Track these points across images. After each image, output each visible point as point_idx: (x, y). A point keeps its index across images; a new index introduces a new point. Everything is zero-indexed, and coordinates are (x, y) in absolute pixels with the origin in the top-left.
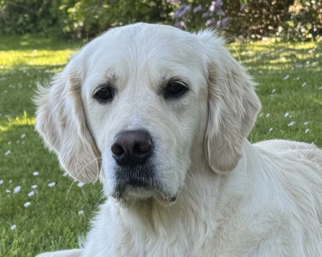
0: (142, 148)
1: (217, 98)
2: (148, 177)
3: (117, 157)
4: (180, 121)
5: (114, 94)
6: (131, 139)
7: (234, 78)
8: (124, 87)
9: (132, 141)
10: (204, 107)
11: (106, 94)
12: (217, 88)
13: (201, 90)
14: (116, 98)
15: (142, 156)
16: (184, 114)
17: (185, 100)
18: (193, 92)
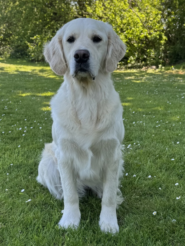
0: (86, 56)
1: (111, 44)
2: (87, 68)
3: (76, 60)
4: (98, 51)
5: (75, 40)
6: (82, 52)
7: (117, 37)
8: (78, 37)
9: (83, 53)
10: (106, 48)
11: (71, 40)
12: (111, 41)
13: (106, 41)
14: (75, 41)
15: (85, 59)
16: (100, 48)
17: (100, 43)
18: (103, 41)
